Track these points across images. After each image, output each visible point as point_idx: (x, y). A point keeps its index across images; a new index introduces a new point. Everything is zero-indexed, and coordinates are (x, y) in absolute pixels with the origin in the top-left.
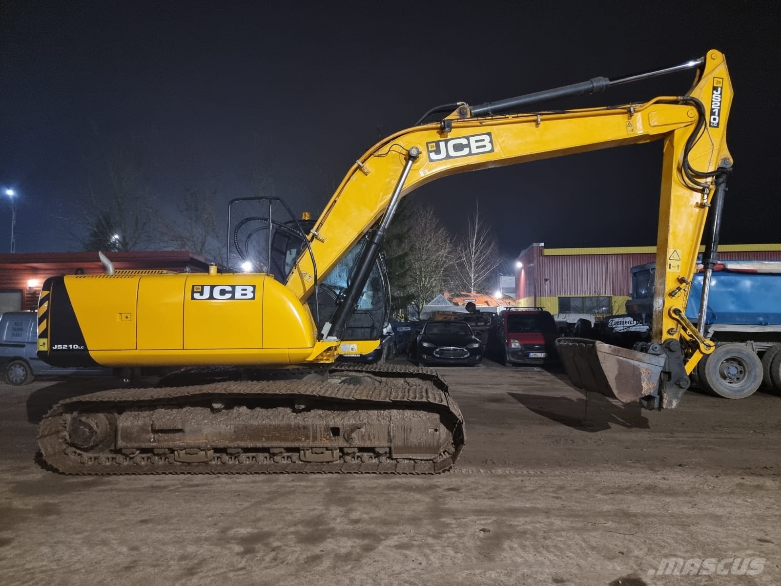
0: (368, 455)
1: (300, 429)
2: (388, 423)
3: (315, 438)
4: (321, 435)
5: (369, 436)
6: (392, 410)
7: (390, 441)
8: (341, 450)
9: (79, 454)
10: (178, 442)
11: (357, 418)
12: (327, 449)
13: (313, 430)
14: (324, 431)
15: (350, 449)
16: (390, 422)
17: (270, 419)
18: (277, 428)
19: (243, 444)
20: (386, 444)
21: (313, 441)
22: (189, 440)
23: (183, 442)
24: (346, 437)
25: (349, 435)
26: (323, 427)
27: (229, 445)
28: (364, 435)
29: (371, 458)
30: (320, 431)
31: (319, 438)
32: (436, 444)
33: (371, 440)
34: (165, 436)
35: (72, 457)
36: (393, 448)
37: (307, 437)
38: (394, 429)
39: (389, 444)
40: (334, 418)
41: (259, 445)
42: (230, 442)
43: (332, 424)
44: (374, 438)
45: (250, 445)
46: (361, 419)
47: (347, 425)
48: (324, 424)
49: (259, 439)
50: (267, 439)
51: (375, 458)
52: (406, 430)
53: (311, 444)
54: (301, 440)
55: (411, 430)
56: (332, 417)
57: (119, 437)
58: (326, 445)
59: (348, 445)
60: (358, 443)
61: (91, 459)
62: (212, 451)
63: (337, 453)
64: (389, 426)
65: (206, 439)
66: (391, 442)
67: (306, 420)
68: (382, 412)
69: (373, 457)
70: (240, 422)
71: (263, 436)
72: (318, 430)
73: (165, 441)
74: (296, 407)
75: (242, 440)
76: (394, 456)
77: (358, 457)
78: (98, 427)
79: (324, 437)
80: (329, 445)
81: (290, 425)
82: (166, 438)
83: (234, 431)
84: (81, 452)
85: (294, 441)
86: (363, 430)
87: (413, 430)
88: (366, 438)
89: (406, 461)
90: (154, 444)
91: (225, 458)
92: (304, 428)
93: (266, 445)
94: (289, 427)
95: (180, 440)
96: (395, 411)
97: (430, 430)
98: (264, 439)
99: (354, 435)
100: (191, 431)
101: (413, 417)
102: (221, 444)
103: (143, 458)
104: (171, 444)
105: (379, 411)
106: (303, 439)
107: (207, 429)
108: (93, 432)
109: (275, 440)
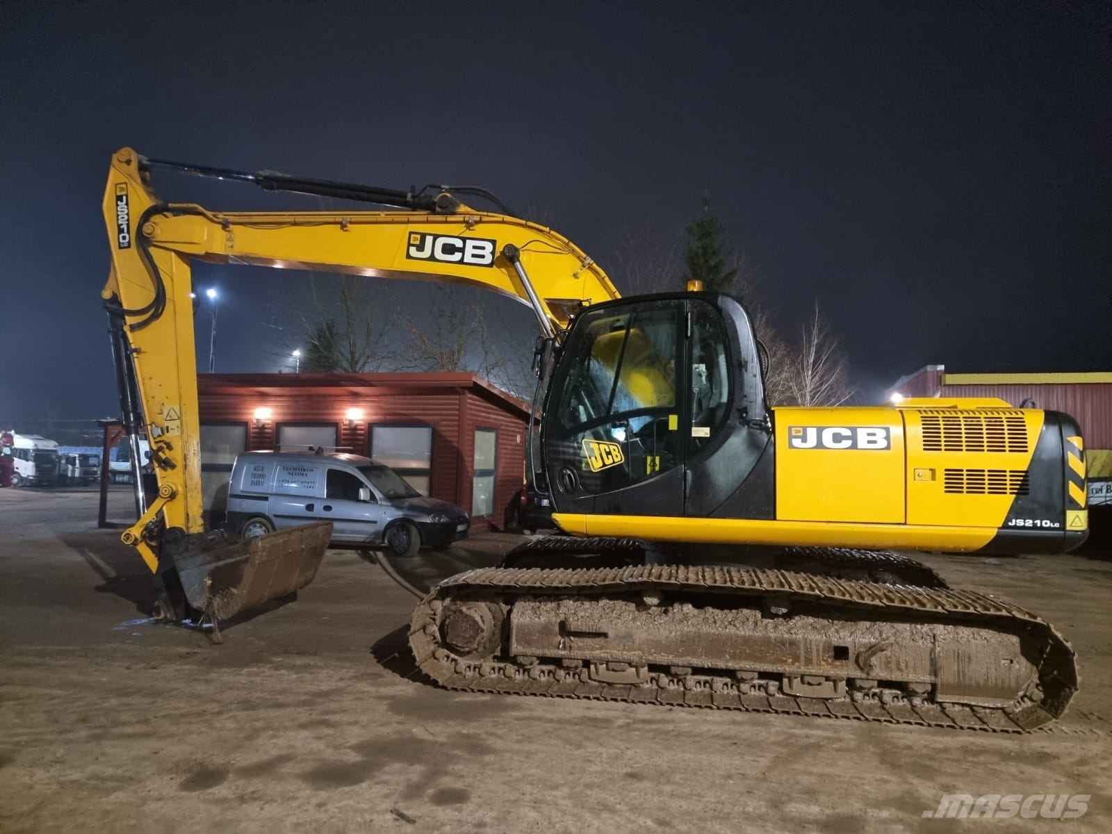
0: (891, 694)
1: (784, 645)
2: (930, 645)
3: (809, 661)
4: (818, 656)
5: (898, 663)
6: (935, 625)
7: (935, 673)
8: (850, 683)
9: (454, 660)
10: (598, 652)
11: (877, 634)
12: (827, 679)
13: (806, 648)
14: (824, 649)
15: (866, 682)
16: (934, 643)
18: (746, 641)
19: (697, 662)
20: (928, 678)
21: (806, 664)
22: (614, 651)
23: (605, 653)
24: (861, 664)
25: (867, 659)
26: (821, 645)
27: (676, 661)
28: (890, 662)
29: (897, 697)
30: (818, 650)
31: (815, 661)
32: (1013, 684)
33: (902, 671)
34: (580, 641)
36: (939, 686)
37: (796, 659)
38: (941, 655)
39: (933, 678)
40: (837, 631)
41: (721, 665)
42: (677, 656)
43: (836, 641)
44: (907, 667)
45: (707, 663)
46: (884, 636)
47: (861, 645)
48: (823, 640)
49: (720, 655)
50: (733, 657)
51: (904, 697)
52: (963, 658)
53: (803, 669)
54: (786, 661)
55: (969, 658)
56: (834, 629)
57: (514, 640)
58: (826, 674)
59: (864, 676)
60: (881, 673)
61: (470, 667)
62: (647, 668)
63: (842, 686)
64: (933, 650)
65: (640, 650)
66: (936, 675)
67: (792, 632)
68: (919, 627)
69: (901, 697)
70: (689, 628)
71: (725, 652)
72: (814, 648)
73: (580, 648)
74: (774, 610)
75: (694, 654)
76: (940, 698)
77: (875, 694)
78: (483, 622)
79: (824, 660)
80: (832, 672)
81: (769, 638)
82: (580, 644)
83: (681, 641)
84: (456, 657)
85: (777, 661)
86: (888, 653)
87: (973, 658)
88: (893, 666)
89: (957, 708)
90: (563, 653)
91: (664, 680)
92: (792, 643)
93: (731, 665)
94: (766, 641)
95: (601, 648)
96: (941, 627)
97: (1003, 662)
98: (728, 657)
99: (874, 660)
100: (617, 636)
101: (974, 638)
102: (663, 659)
103: (543, 672)
104: (587, 654)
105: (913, 626)
106: (790, 660)
107: (640, 635)
108: (477, 630)
109: (746, 659)
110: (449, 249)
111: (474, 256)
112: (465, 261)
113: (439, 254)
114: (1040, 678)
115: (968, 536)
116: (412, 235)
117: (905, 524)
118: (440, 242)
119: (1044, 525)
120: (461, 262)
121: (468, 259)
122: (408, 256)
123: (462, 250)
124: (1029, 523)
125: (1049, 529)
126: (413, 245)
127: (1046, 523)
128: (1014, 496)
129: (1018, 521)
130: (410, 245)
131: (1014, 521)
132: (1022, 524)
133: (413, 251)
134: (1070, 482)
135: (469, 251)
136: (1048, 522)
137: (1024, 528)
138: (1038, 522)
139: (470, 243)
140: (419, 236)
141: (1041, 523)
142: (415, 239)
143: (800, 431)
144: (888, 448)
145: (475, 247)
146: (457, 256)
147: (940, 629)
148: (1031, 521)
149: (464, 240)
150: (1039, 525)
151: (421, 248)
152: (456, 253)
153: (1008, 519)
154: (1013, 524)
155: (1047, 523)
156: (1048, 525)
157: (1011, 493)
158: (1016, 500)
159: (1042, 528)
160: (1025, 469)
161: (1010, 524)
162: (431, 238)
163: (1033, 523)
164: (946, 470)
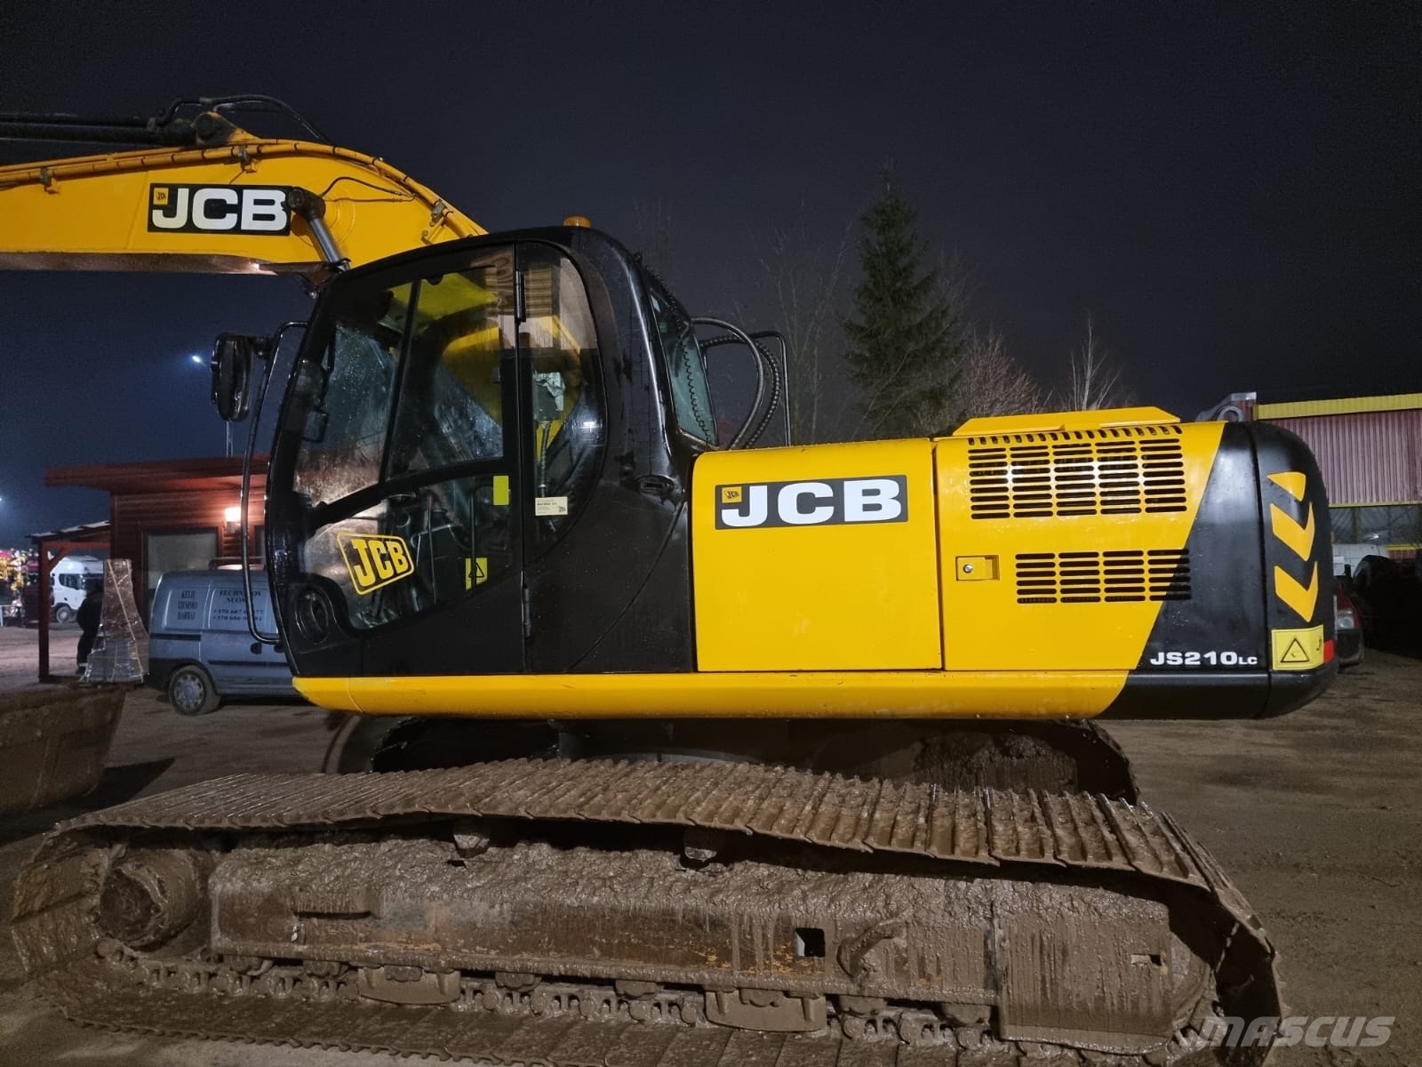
0: (917, 1020)
1: (700, 926)
2: (984, 924)
3: (748, 959)
4: (767, 949)
5: (922, 962)
6: (997, 882)
7: (994, 982)
8: (833, 998)
9: (133, 959)
10: (363, 946)
11: (880, 904)
12: (787, 994)
13: (742, 933)
14: (777, 937)
15: (861, 1001)
16: (991, 920)
17: (612, 889)
18: (633, 919)
19: (535, 962)
20: (982, 994)
21: (744, 967)
22: (393, 943)
23: (375, 947)
24: (847, 964)
25: (856, 958)
26: (771, 926)
27: (499, 963)
28: (905, 961)
29: (930, 1027)
30: (764, 935)
31: (759, 959)
32: (1157, 1007)
33: (929, 979)
34: (331, 928)
35: (114, 964)
36: (1004, 1011)
37: (725, 955)
38: (1006, 944)
39: (991, 994)
40: (804, 898)
41: (584, 969)
42: (502, 952)
43: (798, 917)
44: (939, 971)
45: (559, 968)
46: (893, 907)
47: (849, 926)
48: (775, 916)
49: (582, 950)
50: (607, 952)
51: (943, 1028)
52: (1051, 952)
53: (738, 976)
54: (705, 959)
55: (1065, 953)
56: (797, 892)
57: (215, 926)
58: (781, 984)
59: (854, 989)
60: (884, 982)
61: (158, 971)
62: (457, 973)
63: (820, 1006)
64: (988, 935)
65: (437, 941)
66: (997, 988)
67: (717, 899)
68: (962, 885)
69: (937, 1026)
70: (528, 894)
71: (594, 943)
72: (758, 932)
73: (330, 940)
74: (690, 853)
75: (535, 947)
76: (1010, 1033)
77: (887, 1021)
78: (163, 892)
79: (777, 958)
80: (792, 984)
81: (672, 913)
82: (333, 932)
83: (512, 922)
84: (135, 954)
85: (683, 962)
86: (901, 942)
87: (1074, 955)
88: (912, 967)
89: (1049, 1052)
90: (300, 948)
91: (494, 994)
92: (716, 923)
93: (603, 969)
94: (666, 919)
95: (367, 940)
96: (1007, 884)
97: (1134, 959)
98: (596, 951)
99: (872, 958)
100: (395, 914)
101: (1073, 908)
102: (482, 958)
103: (283, 980)
104: (344, 951)
105: (951, 882)
106: (713, 958)
107: (438, 914)
108: (148, 909)
109: (630, 956)
110: (216, 209)
111: (257, 217)
112: (243, 227)
113: (200, 220)
114: (1220, 990)
115: (1069, 690)
116: (156, 190)
117: (943, 669)
118: (202, 197)
119: (1224, 661)
120: (237, 230)
121: (248, 223)
122: (152, 227)
123: (237, 209)
124: (1193, 658)
125: (1236, 669)
126: (158, 207)
127: (1229, 658)
128: (1160, 603)
129: (1170, 655)
130: (152, 207)
131: (1161, 655)
132: (1180, 661)
133: (159, 219)
134: (1277, 569)
135: (249, 209)
136: (1234, 655)
137: (1183, 668)
138: (1212, 656)
139: (249, 196)
140: (166, 191)
141: (1218, 657)
142: (161, 196)
143: (737, 494)
144: (903, 517)
145: (257, 202)
146: (230, 221)
147: (1004, 889)
148: (1197, 656)
149: (239, 190)
150: (1213, 662)
151: (170, 211)
152: (228, 215)
153: (1149, 652)
154: (1161, 661)
155: (1231, 658)
156: (1233, 662)
157: (1153, 598)
158: (1164, 613)
159: (1220, 668)
160: (1181, 547)
161: (1153, 661)
162: (186, 191)
163: (1202, 659)
164: (1019, 557)
